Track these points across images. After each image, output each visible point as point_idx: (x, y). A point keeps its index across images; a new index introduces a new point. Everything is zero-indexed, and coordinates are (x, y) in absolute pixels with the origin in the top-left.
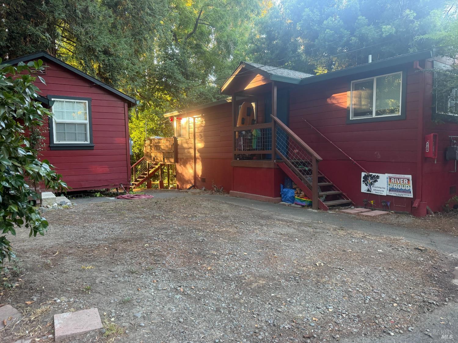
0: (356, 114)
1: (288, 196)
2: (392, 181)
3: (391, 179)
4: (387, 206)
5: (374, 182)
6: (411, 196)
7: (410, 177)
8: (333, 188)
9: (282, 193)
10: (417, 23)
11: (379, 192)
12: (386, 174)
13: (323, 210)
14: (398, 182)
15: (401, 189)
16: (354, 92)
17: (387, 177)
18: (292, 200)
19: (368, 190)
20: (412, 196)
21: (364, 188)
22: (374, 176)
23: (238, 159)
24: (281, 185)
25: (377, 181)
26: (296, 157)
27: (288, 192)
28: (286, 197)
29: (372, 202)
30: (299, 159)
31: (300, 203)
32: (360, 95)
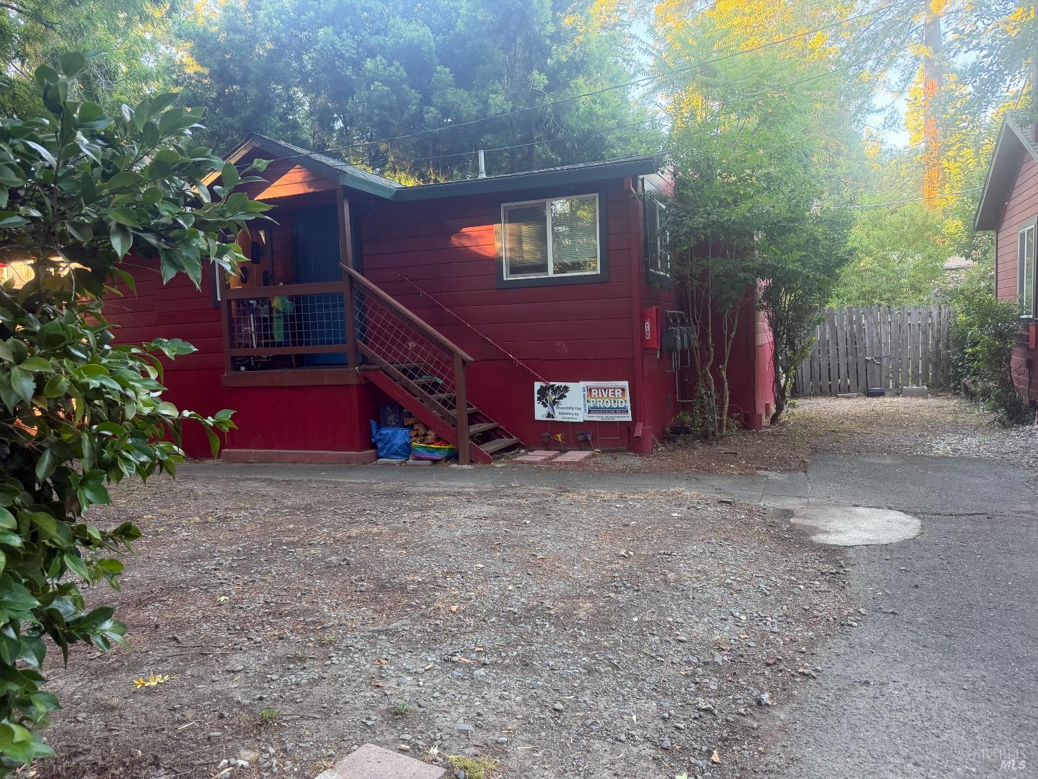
0: (514, 270)
1: (396, 444)
2: (593, 393)
3: (590, 390)
4: (586, 441)
5: (559, 399)
6: (628, 418)
7: (625, 384)
8: (480, 418)
9: (380, 439)
10: (549, 99)
11: (570, 416)
12: (581, 383)
13: (482, 463)
14: (605, 396)
15: (611, 407)
16: (507, 225)
17: (584, 388)
18: (407, 451)
19: (549, 415)
20: (630, 419)
21: (540, 412)
22: (559, 388)
23: (243, 368)
24: (371, 421)
25: (565, 397)
26: (413, 357)
27: (393, 435)
28: (390, 448)
29: (559, 436)
30: (419, 361)
31: (428, 455)
32: (520, 231)
